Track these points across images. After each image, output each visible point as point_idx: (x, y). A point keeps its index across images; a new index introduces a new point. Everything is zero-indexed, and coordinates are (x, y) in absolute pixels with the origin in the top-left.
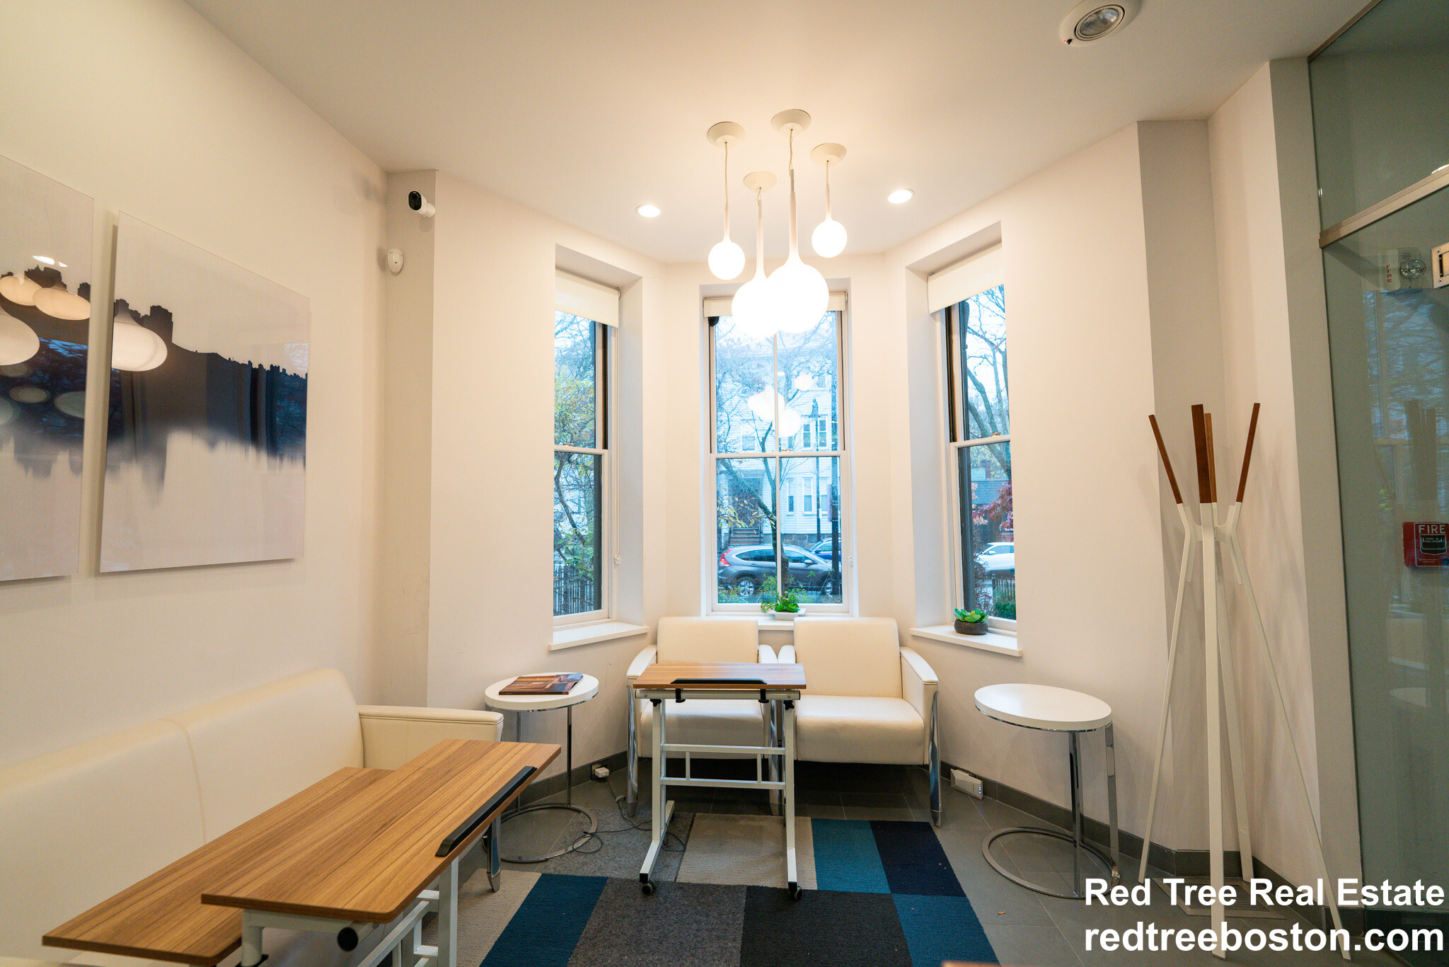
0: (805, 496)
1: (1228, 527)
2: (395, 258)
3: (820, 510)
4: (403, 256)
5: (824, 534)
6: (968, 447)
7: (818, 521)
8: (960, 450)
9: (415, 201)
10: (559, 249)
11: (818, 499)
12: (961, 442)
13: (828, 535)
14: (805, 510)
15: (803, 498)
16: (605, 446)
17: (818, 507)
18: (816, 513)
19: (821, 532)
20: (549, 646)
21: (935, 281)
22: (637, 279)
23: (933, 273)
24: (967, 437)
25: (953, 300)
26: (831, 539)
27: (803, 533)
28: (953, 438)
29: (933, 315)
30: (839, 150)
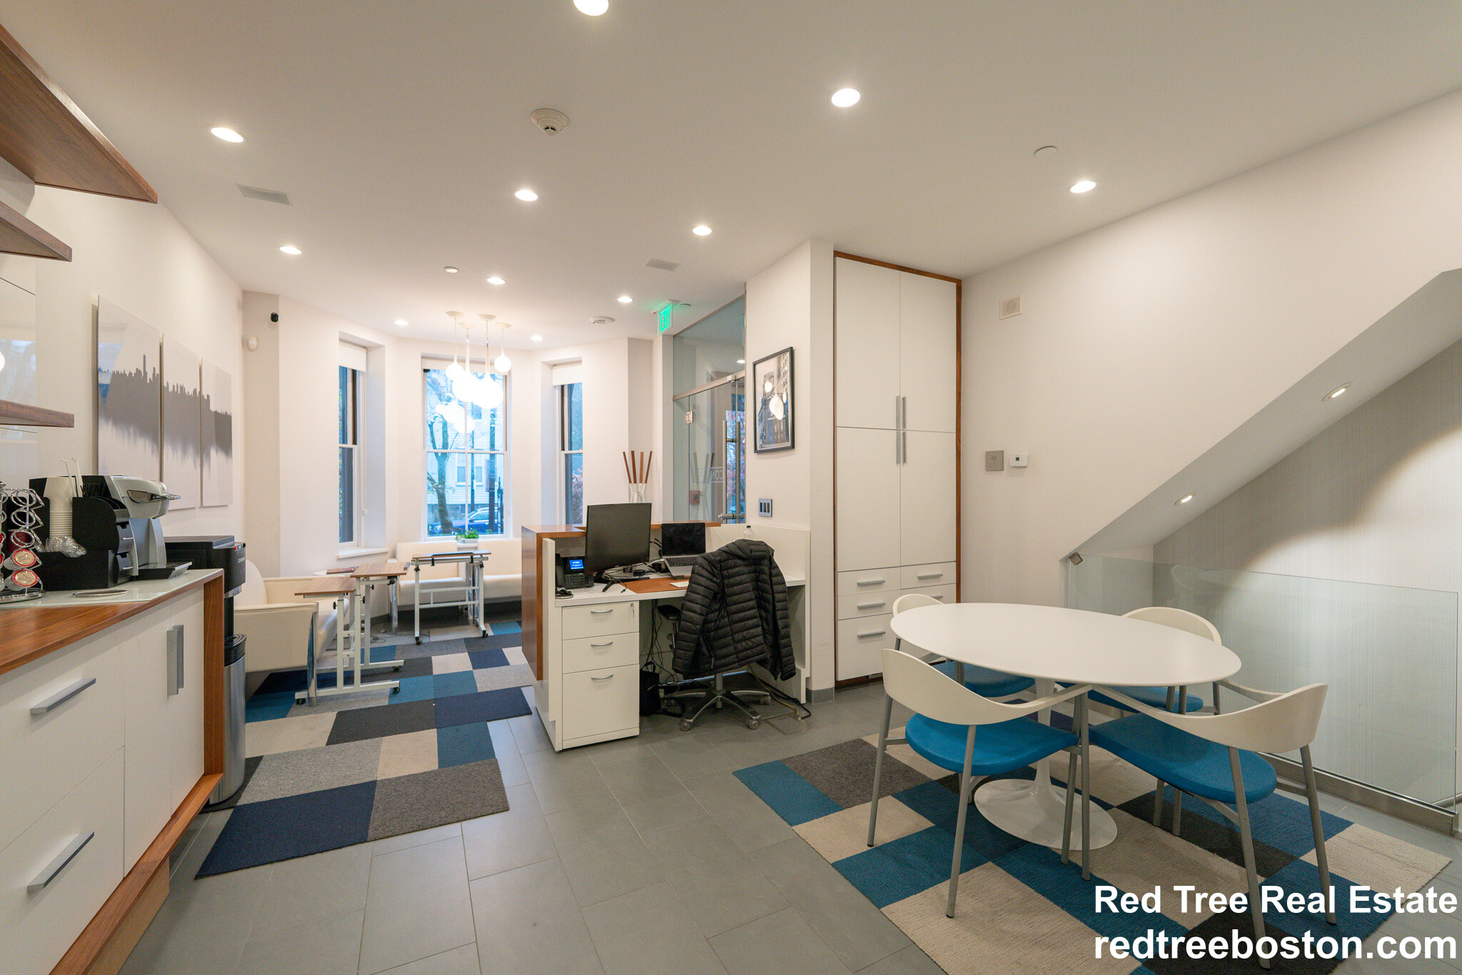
0: (458, 467)
1: (642, 492)
2: (253, 342)
3: (475, 481)
4: (258, 341)
5: (477, 505)
6: (571, 454)
7: (473, 491)
8: (566, 455)
9: (274, 318)
10: (340, 332)
11: (473, 471)
12: (567, 451)
13: (483, 505)
14: (458, 481)
15: (456, 469)
16: (355, 442)
17: (473, 478)
18: (470, 484)
19: (475, 503)
20: (338, 556)
21: (556, 370)
22: (379, 347)
23: (555, 365)
24: (570, 449)
25: (566, 382)
26: (488, 508)
27: (455, 503)
28: (563, 449)
29: (555, 387)
30: (509, 326)
